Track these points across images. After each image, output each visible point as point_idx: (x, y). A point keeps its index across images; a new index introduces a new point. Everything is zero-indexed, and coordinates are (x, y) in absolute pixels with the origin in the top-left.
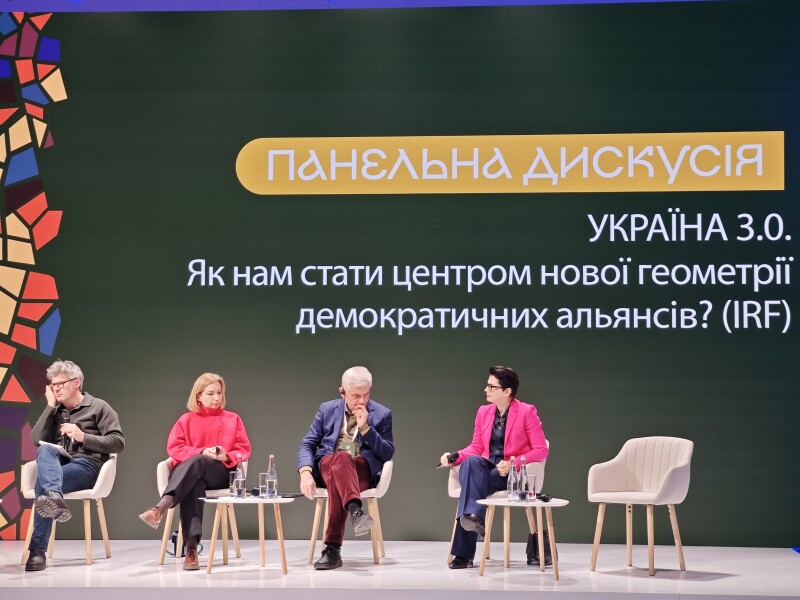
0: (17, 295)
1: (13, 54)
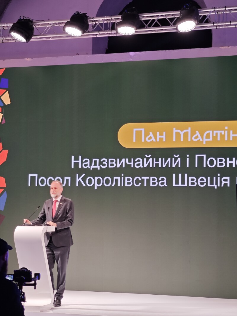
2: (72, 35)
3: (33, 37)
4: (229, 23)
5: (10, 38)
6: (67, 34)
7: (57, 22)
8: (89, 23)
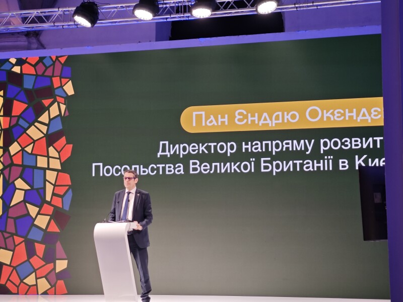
0: (54, 183)
1: (51, 75)
2: (142, 19)
3: (98, 22)
4: (312, 4)
5: (72, 23)
6: (136, 17)
7: (124, 5)
8: (160, 6)
